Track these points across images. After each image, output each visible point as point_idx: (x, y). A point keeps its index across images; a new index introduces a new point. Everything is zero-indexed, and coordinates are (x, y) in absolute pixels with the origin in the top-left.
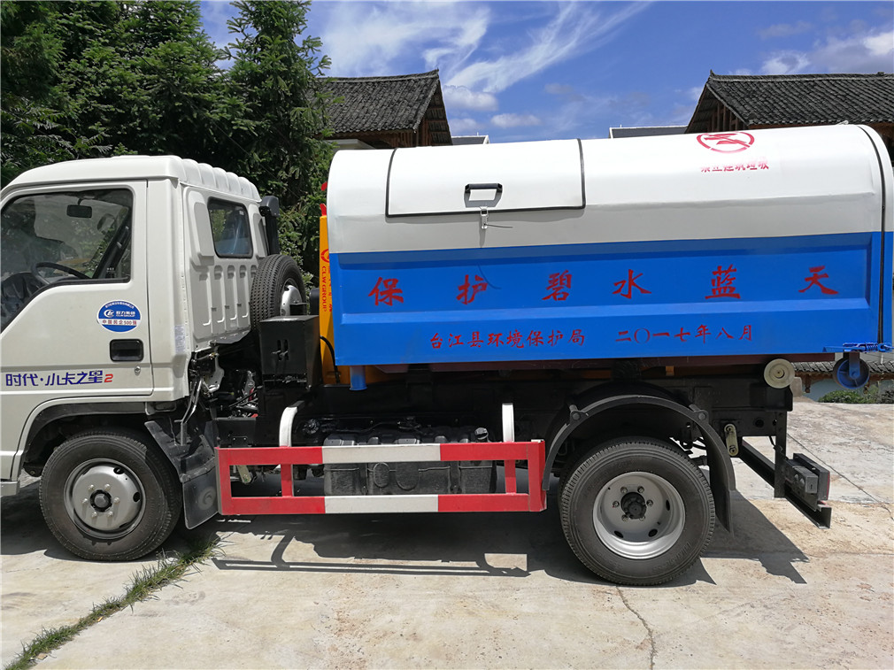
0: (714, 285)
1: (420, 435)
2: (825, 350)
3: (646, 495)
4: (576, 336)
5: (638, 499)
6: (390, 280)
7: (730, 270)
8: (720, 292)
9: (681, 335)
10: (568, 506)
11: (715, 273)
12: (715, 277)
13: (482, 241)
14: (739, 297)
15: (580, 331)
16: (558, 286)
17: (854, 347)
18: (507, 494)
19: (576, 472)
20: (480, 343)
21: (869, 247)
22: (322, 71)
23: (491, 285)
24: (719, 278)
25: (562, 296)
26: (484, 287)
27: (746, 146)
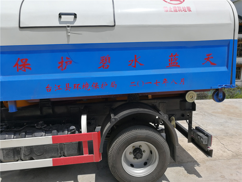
0: (169, 61)
1: (45, 130)
2: (211, 87)
3: (142, 149)
4: (113, 85)
5: (140, 151)
6: (24, 59)
7: (176, 55)
8: (172, 64)
9: (156, 83)
10: (111, 158)
11: (170, 56)
12: (170, 58)
15: (115, 82)
16: (104, 62)
17: (222, 86)
18: (84, 155)
19: (114, 143)
20: (70, 89)
21: (228, 46)
23: (74, 62)
24: (172, 59)
25: (106, 67)
26: (71, 62)
27: (182, 2)
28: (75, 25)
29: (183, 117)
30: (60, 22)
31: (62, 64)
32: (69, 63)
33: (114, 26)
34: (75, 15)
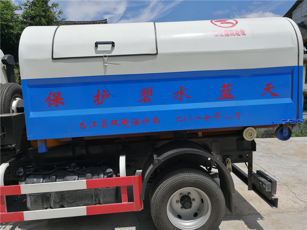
0: (222, 93)
1: (78, 173)
2: (273, 123)
3: (192, 196)
4: (156, 120)
5: (188, 199)
6: (56, 93)
7: (229, 85)
8: (224, 96)
9: (207, 118)
10: (154, 206)
11: (222, 87)
12: (222, 89)
13: (105, 71)
14: (233, 99)
15: (158, 117)
16: (145, 95)
17: (286, 121)
18: (123, 203)
19: (158, 189)
20: (107, 125)
21: (292, 73)
22: (60, 16)
23: (111, 95)
24: (224, 90)
25: (148, 100)
26: (108, 96)
27: (234, 25)
28: (113, 54)
29: (241, 159)
30: (97, 52)
31: (98, 98)
32: (105, 96)
33: (157, 54)
34: (113, 44)
